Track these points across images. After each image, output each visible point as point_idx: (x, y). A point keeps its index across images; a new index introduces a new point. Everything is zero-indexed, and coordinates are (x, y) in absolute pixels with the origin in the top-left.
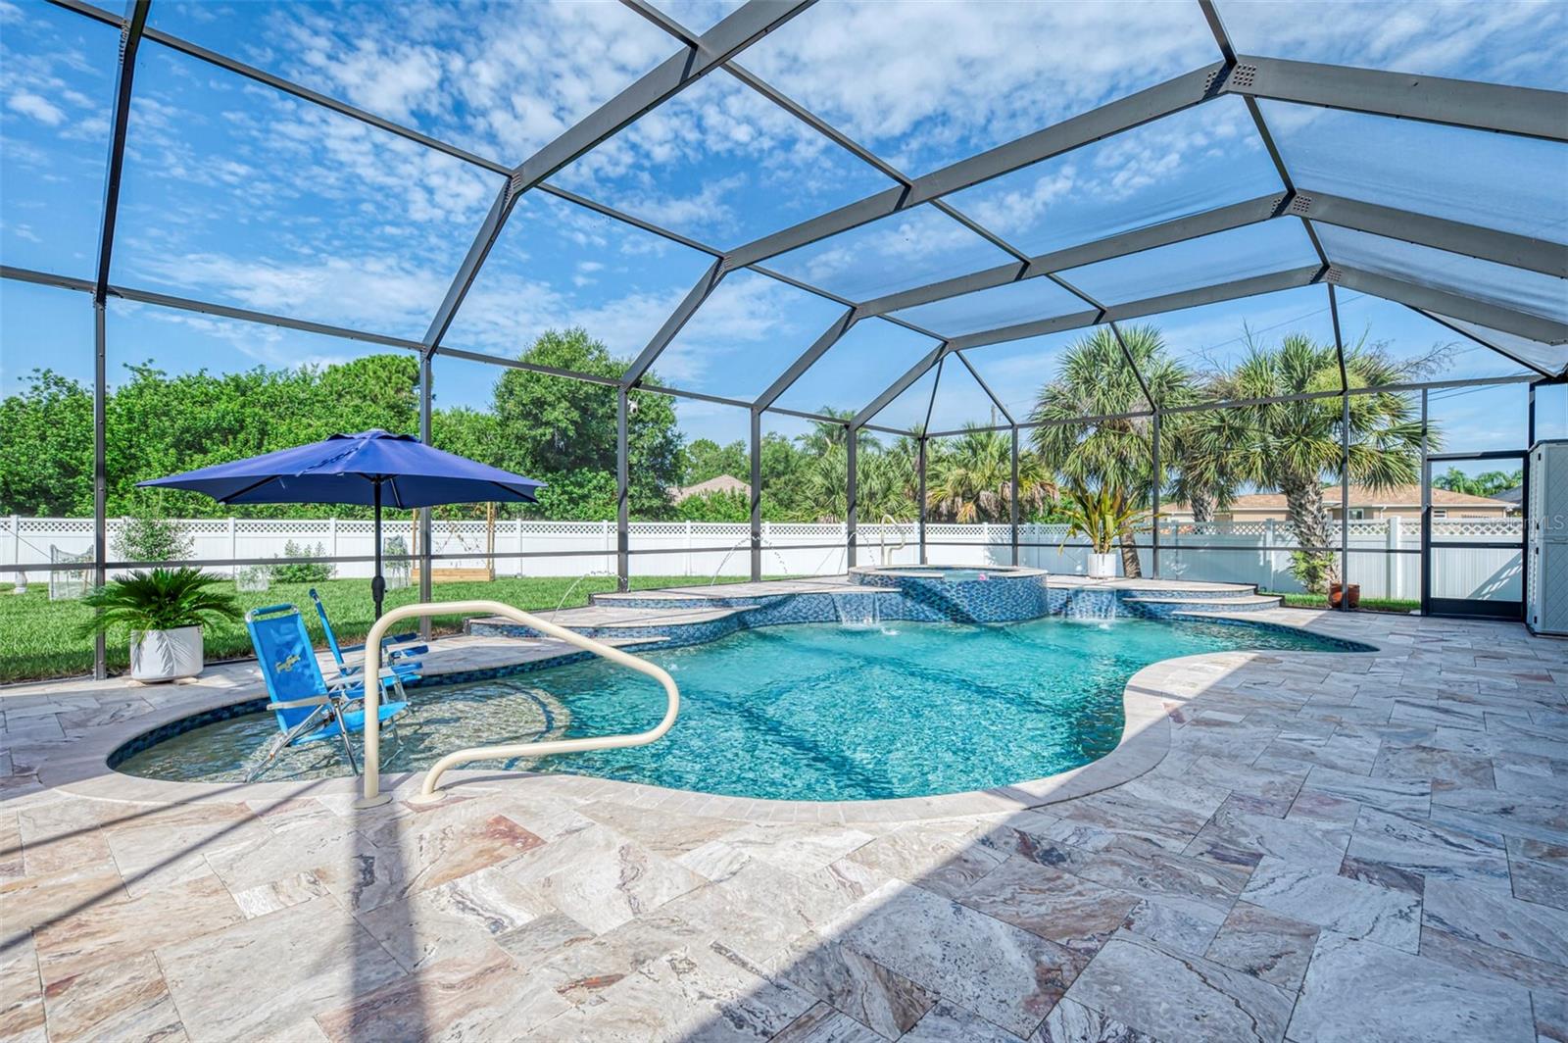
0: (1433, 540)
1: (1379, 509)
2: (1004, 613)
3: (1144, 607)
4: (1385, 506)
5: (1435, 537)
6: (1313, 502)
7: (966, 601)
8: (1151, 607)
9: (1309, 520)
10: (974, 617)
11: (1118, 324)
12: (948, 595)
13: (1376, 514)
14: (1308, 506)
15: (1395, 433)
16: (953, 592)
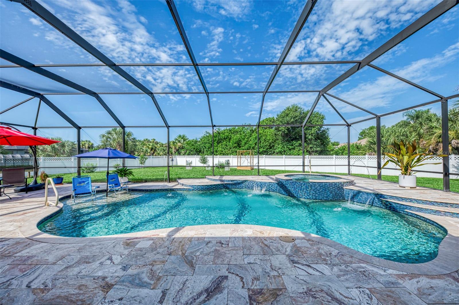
2: (308, 196)
3: (390, 204)
7: (293, 189)
8: (394, 205)
10: (296, 195)
12: (287, 186)
16: (288, 185)
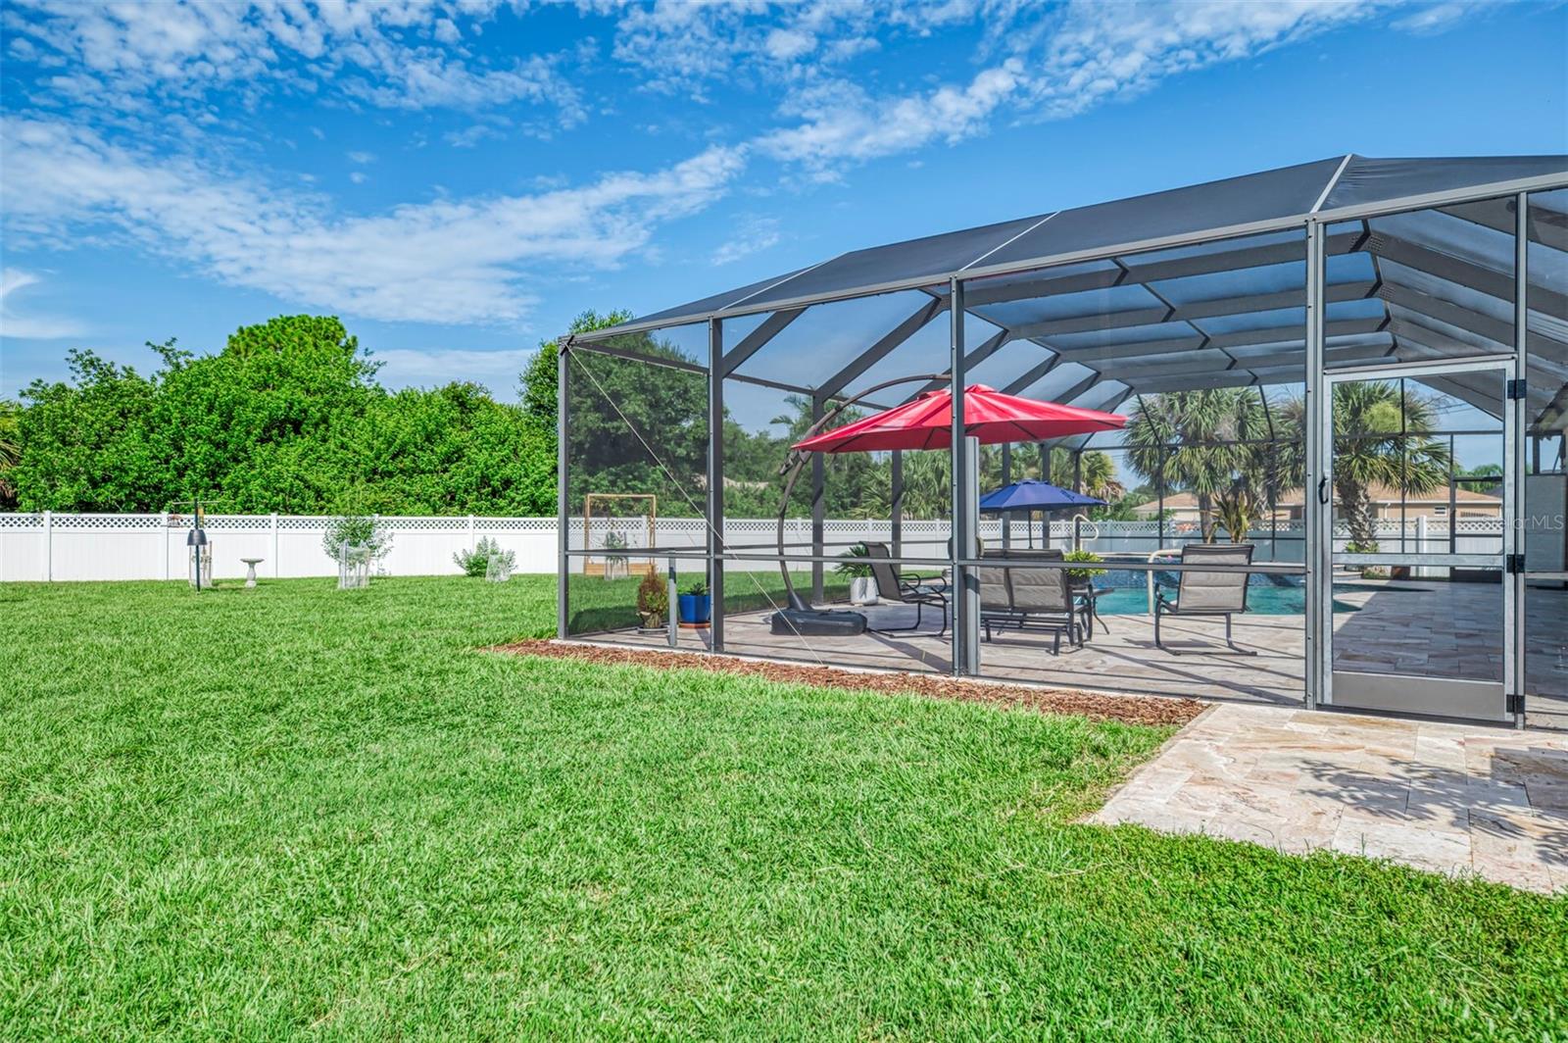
0: (1457, 532)
1: (1384, 506)
4: (1389, 502)
5: (1458, 531)
6: (1363, 505)
9: (1360, 518)
11: (1264, 387)
13: (1380, 510)
14: (1360, 508)
15: (1423, 451)
